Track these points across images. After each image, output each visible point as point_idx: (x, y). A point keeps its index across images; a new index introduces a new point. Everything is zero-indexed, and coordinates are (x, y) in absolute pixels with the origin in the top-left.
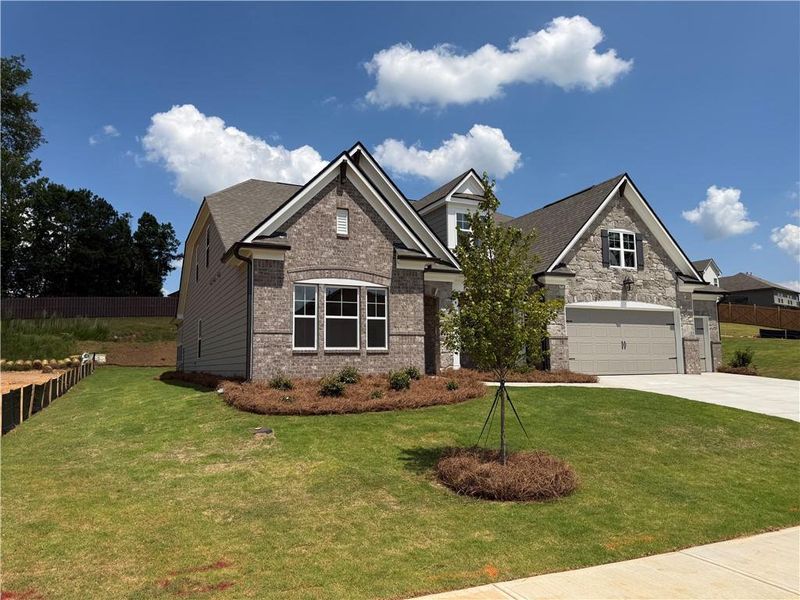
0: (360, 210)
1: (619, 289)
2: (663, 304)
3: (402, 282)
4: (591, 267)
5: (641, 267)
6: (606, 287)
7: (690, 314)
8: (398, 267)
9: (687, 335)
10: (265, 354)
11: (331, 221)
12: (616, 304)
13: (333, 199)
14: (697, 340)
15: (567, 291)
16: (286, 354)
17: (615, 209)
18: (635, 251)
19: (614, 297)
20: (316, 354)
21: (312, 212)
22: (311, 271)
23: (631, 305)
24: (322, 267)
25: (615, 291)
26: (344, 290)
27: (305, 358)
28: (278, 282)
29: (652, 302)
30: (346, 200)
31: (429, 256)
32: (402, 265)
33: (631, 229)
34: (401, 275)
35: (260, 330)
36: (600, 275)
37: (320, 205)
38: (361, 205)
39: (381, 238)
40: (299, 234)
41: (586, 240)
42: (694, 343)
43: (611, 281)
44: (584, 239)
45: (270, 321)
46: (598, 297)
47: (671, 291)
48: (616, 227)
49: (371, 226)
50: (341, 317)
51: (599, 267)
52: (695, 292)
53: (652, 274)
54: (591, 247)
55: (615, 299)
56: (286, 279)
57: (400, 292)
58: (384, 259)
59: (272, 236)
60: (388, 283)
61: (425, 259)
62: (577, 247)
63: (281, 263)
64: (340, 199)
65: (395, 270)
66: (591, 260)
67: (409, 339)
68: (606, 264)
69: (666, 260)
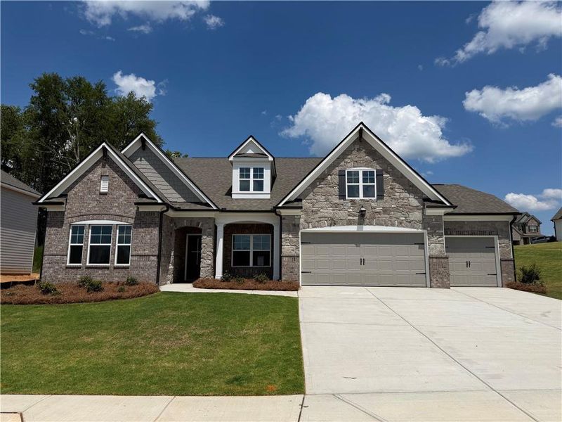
0: (116, 175)
1: (355, 216)
2: (407, 227)
3: (142, 220)
4: (327, 200)
5: (380, 196)
6: (342, 214)
7: (441, 236)
8: (140, 210)
9: (434, 253)
10: (49, 268)
11: (98, 184)
12: (353, 228)
13: (99, 170)
14: (447, 258)
15: (302, 220)
16: (61, 268)
17: (354, 152)
18: (375, 184)
19: (350, 223)
20: (80, 268)
21: (84, 180)
22: (82, 216)
23: (367, 228)
24: (88, 213)
25: (350, 218)
26: (103, 227)
27: (73, 270)
28: (60, 224)
29: (393, 225)
30: (108, 170)
31: (160, 201)
32: (143, 209)
33: (372, 167)
34: (143, 215)
35: (48, 253)
36: (336, 206)
37: (90, 175)
38: (117, 172)
39: (129, 191)
40: (75, 194)
41: (323, 179)
42: (443, 260)
43: (348, 209)
44: (322, 178)
45: (53, 248)
46: (333, 223)
47: (417, 215)
48: (354, 167)
49: (124, 185)
50: (101, 244)
51: (336, 200)
52: (447, 214)
53: (394, 202)
54: (328, 184)
55: (351, 224)
56: (65, 222)
57: (141, 227)
58: (131, 206)
59: (60, 197)
60: (132, 221)
61: (157, 204)
62: (313, 185)
63: (63, 213)
64: (103, 169)
65: (138, 213)
66: (327, 195)
67: (144, 259)
68: (342, 196)
69: (411, 188)
